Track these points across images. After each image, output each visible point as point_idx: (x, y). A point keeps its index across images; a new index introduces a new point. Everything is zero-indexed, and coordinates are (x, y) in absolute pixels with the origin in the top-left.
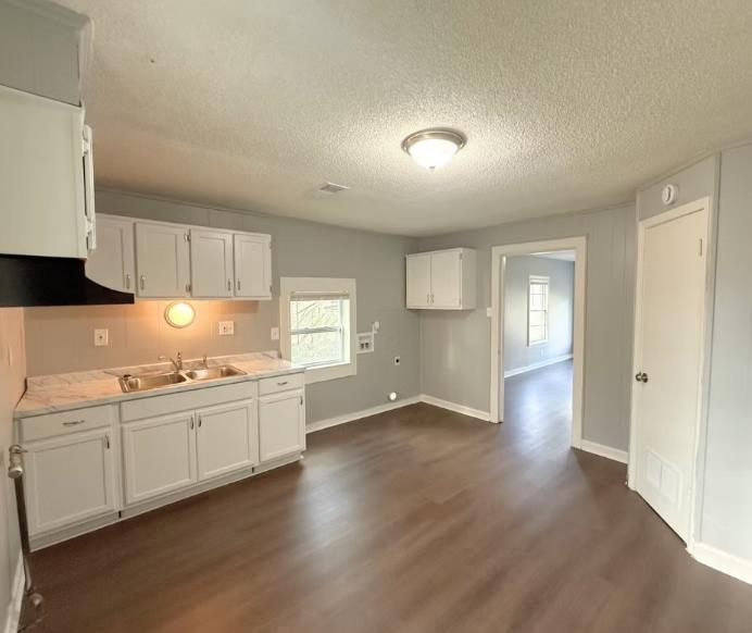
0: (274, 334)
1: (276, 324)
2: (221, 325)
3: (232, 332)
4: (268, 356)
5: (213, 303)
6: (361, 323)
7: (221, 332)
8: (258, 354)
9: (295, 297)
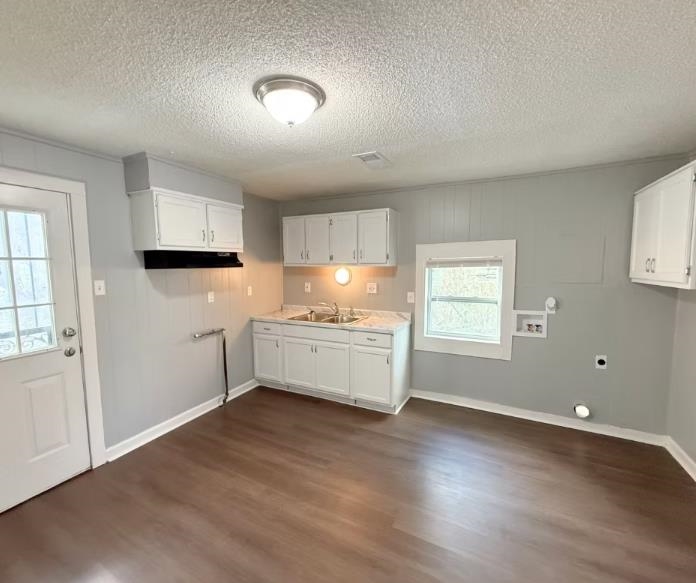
0: (411, 298)
1: (412, 289)
2: (369, 285)
3: (375, 291)
4: (402, 316)
5: (363, 268)
6: (520, 295)
7: (368, 291)
8: (394, 313)
9: (431, 264)
